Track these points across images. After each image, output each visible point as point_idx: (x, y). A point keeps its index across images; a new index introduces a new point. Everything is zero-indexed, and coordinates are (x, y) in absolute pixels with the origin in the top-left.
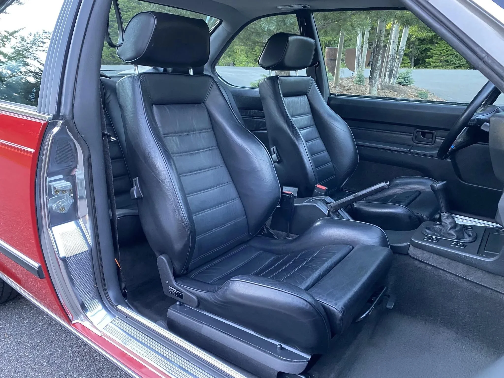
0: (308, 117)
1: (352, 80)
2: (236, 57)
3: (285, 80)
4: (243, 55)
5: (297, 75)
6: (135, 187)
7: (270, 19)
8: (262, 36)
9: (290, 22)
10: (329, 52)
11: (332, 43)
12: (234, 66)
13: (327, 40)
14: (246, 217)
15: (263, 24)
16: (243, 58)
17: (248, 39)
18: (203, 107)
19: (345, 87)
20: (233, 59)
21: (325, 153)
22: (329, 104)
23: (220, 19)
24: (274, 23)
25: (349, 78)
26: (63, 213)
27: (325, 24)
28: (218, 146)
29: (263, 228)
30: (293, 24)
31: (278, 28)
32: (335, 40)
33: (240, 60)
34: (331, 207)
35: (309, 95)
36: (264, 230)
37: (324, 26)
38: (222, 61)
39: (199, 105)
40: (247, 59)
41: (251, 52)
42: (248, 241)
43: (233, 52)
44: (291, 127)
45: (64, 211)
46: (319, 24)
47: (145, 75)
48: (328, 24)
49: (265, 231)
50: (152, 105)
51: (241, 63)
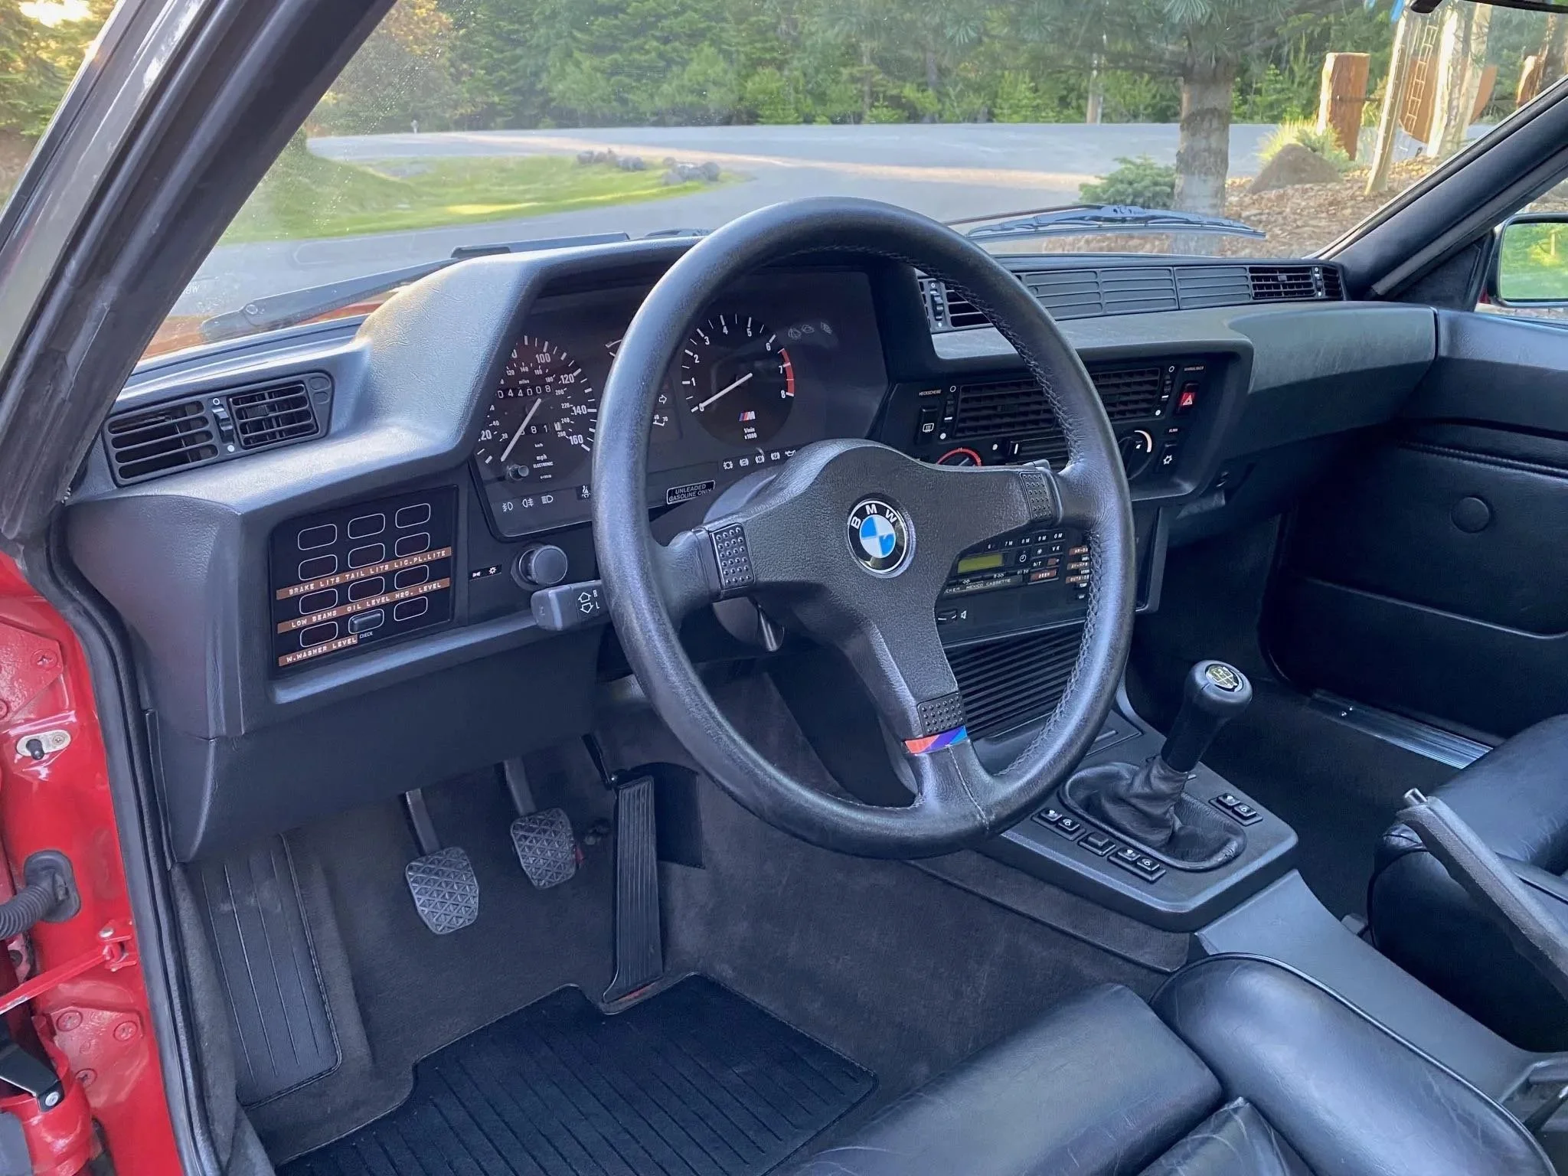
16: (1023, 96)
33: (1011, 101)
40: (1034, 98)
51: (1016, 112)
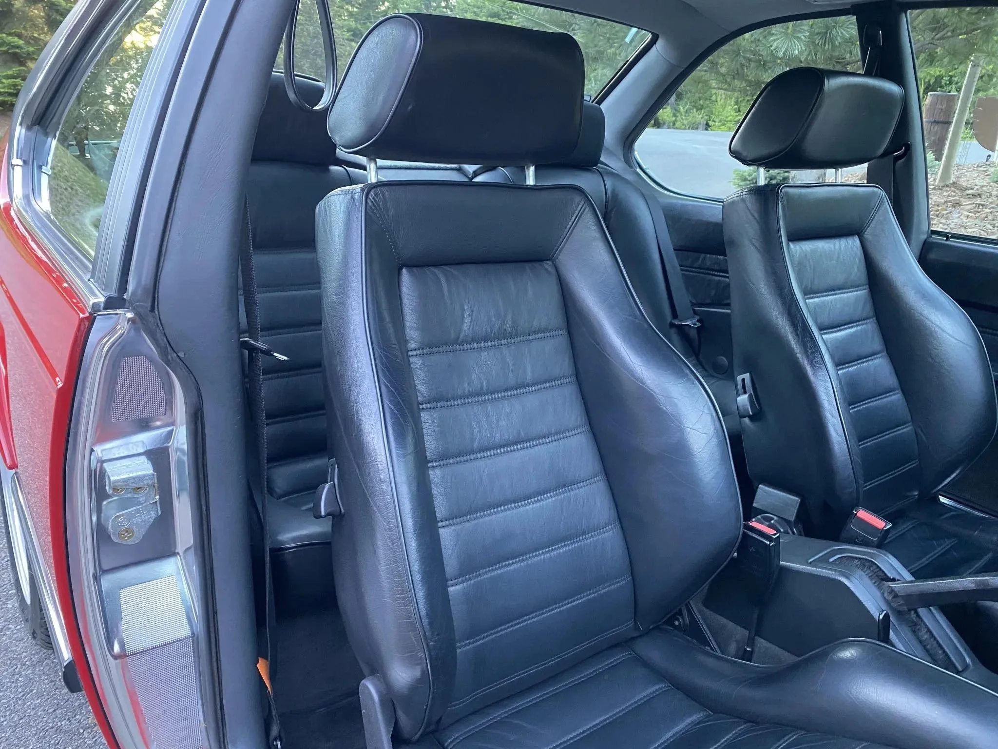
0: (857, 299)
1: (986, 171)
2: (714, 110)
3: (800, 195)
4: (730, 107)
5: (839, 181)
6: (327, 486)
7: (794, 30)
8: (770, 68)
9: (843, 37)
10: (933, 105)
11: (943, 82)
12: (707, 129)
13: (932, 76)
14: (633, 579)
15: (775, 40)
16: (729, 114)
17: (738, 74)
18: (546, 270)
19: (966, 189)
20: (707, 115)
21: (897, 397)
22: (923, 260)
23: (652, 33)
24: (801, 39)
25: (978, 166)
26: (130, 542)
27: (933, 39)
28: (577, 375)
29: (680, 610)
30: (850, 41)
31: (811, 51)
32: (951, 77)
33: (721, 117)
34: (896, 596)
35: (865, 236)
36: (681, 615)
37: (932, 43)
38: (682, 118)
39: (537, 265)
40: (736, 116)
41: (748, 101)
42: (633, 639)
43: (710, 99)
44: (800, 329)
45: (130, 537)
46: (919, 40)
47: (384, 189)
48: (942, 38)
49: (682, 618)
50: (400, 269)
51: (724, 125)
